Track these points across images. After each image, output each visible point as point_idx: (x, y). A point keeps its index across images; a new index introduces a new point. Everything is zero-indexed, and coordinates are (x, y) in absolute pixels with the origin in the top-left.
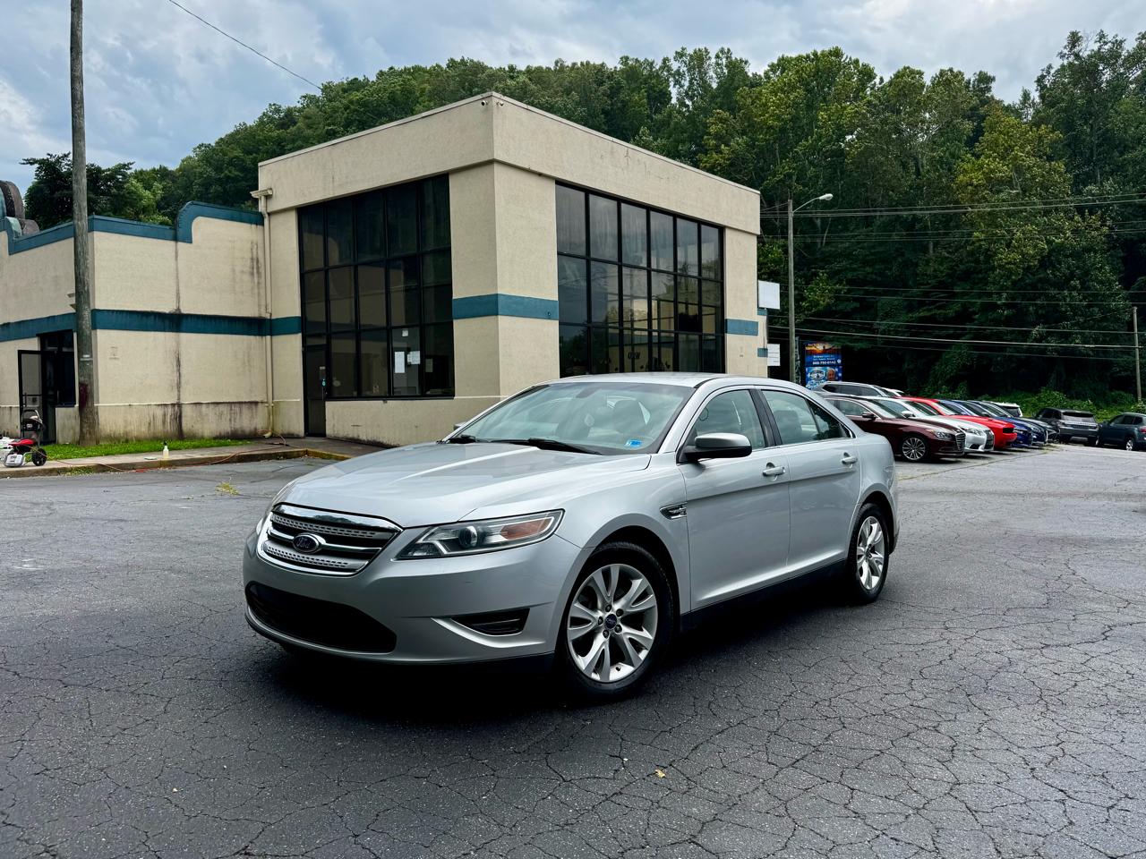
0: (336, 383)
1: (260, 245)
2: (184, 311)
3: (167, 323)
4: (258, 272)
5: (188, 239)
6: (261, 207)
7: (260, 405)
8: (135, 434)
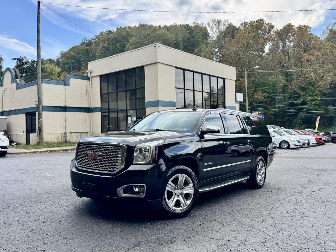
0: (111, 126)
1: (89, 86)
2: (67, 106)
3: (63, 109)
4: (88, 94)
5: (69, 85)
6: (89, 76)
7: (88, 133)
8: (53, 142)
